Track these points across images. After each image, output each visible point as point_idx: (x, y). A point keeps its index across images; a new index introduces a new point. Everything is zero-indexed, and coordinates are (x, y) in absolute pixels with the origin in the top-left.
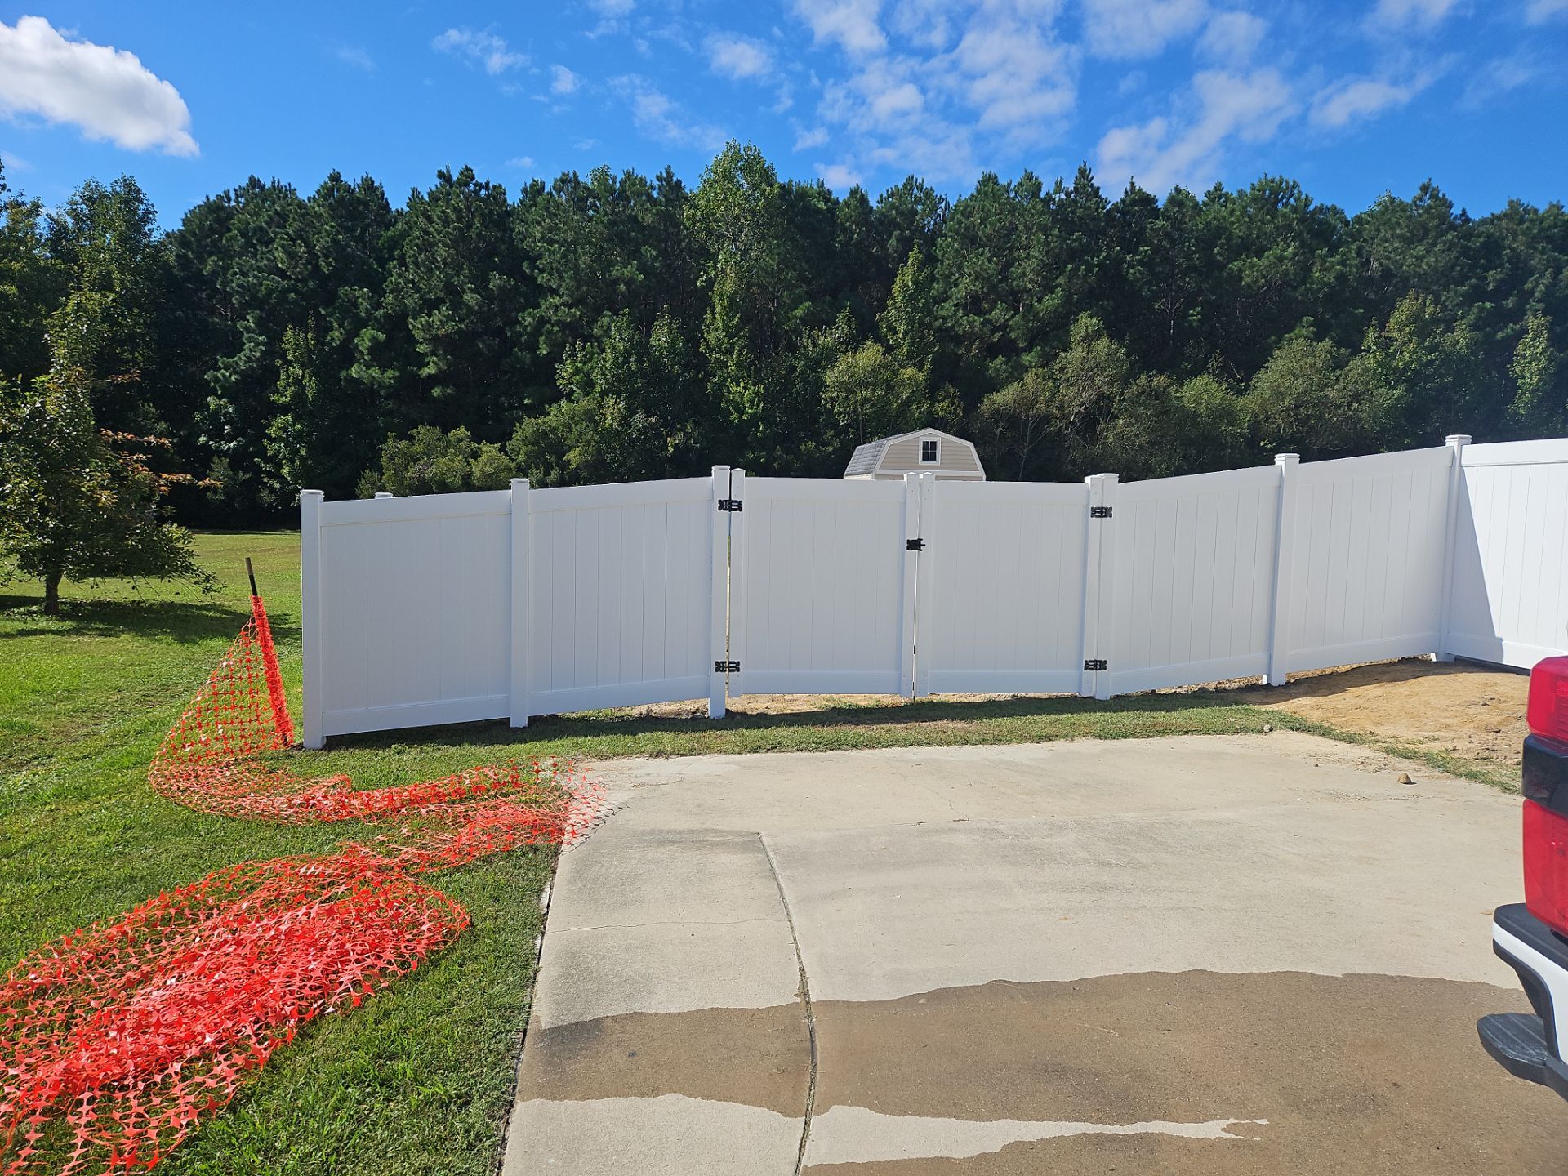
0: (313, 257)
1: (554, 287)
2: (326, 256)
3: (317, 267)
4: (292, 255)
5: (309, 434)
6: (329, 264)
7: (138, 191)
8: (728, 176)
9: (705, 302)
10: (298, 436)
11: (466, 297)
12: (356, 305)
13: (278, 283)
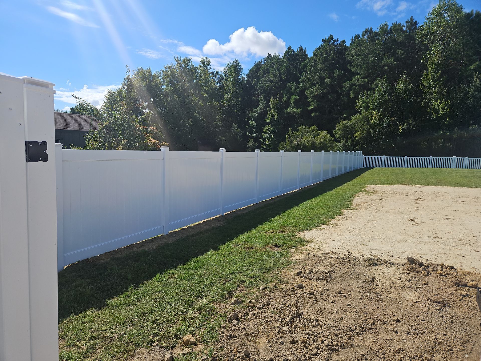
0: (280, 74)
1: (358, 72)
2: (284, 74)
3: (281, 78)
4: (274, 75)
5: (275, 131)
6: (285, 76)
7: (239, 63)
8: (440, 14)
9: (424, 67)
10: (272, 132)
11: (326, 80)
12: (291, 88)
13: (270, 84)
